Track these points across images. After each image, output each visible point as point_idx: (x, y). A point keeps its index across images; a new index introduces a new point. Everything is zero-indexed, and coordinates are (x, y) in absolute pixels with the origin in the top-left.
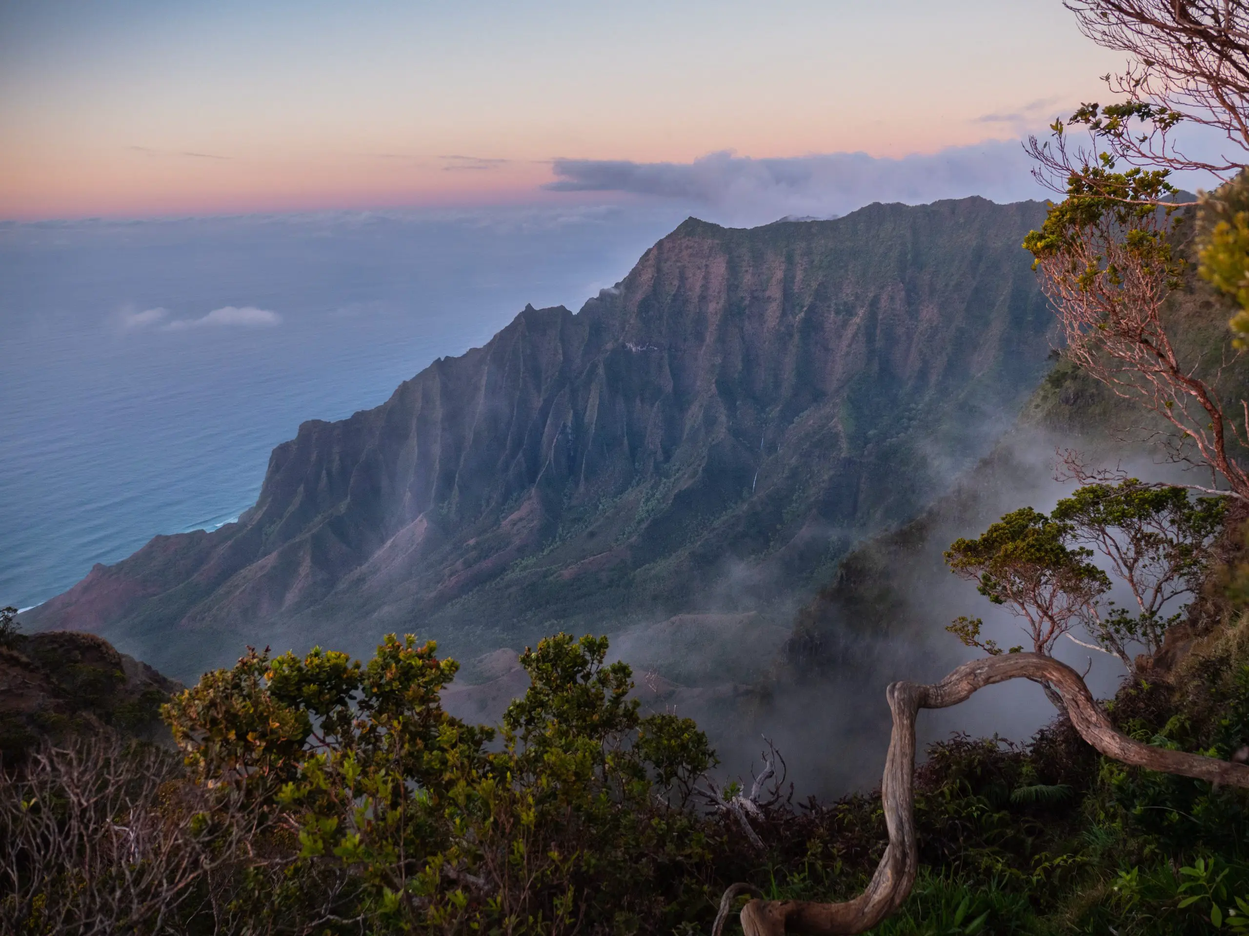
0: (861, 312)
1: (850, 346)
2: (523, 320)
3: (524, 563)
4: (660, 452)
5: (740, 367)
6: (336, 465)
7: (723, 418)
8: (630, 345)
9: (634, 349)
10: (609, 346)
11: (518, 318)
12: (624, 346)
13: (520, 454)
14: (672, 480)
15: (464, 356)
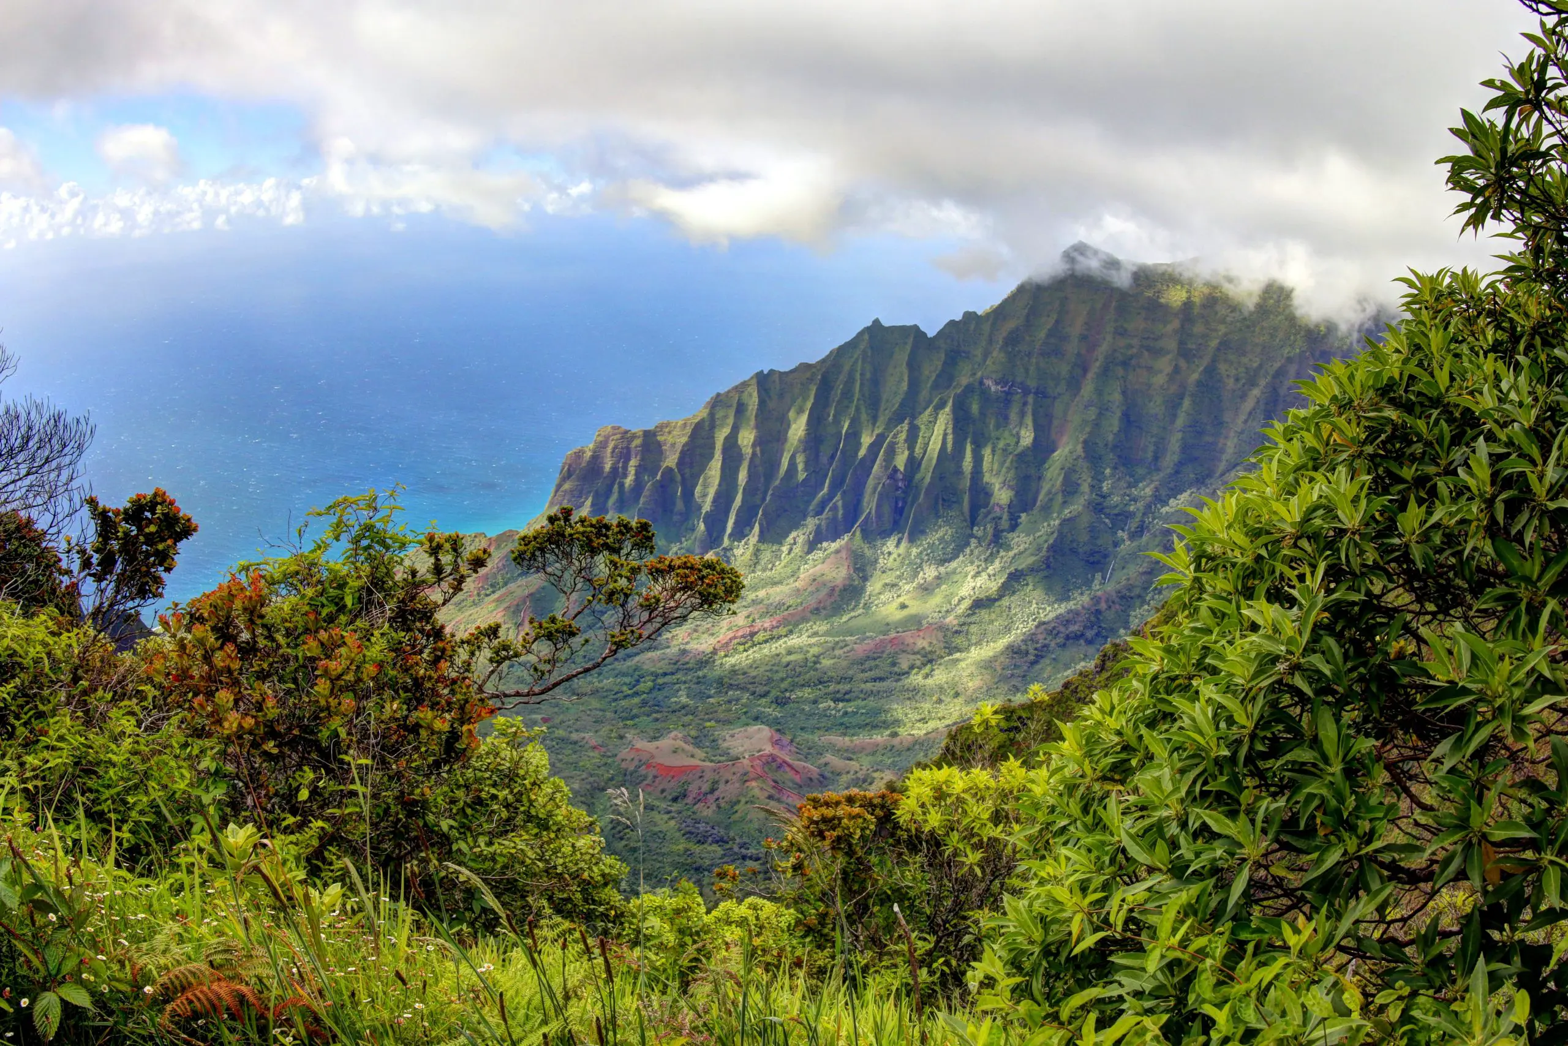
0: (1263, 382)
1: (1246, 422)
2: (866, 337)
3: (816, 628)
4: (1005, 516)
5: (1116, 429)
6: (629, 481)
7: (1085, 488)
8: (989, 382)
9: (993, 389)
10: (964, 381)
11: (860, 334)
12: (981, 383)
13: (838, 497)
14: (1011, 554)
15: (792, 371)
